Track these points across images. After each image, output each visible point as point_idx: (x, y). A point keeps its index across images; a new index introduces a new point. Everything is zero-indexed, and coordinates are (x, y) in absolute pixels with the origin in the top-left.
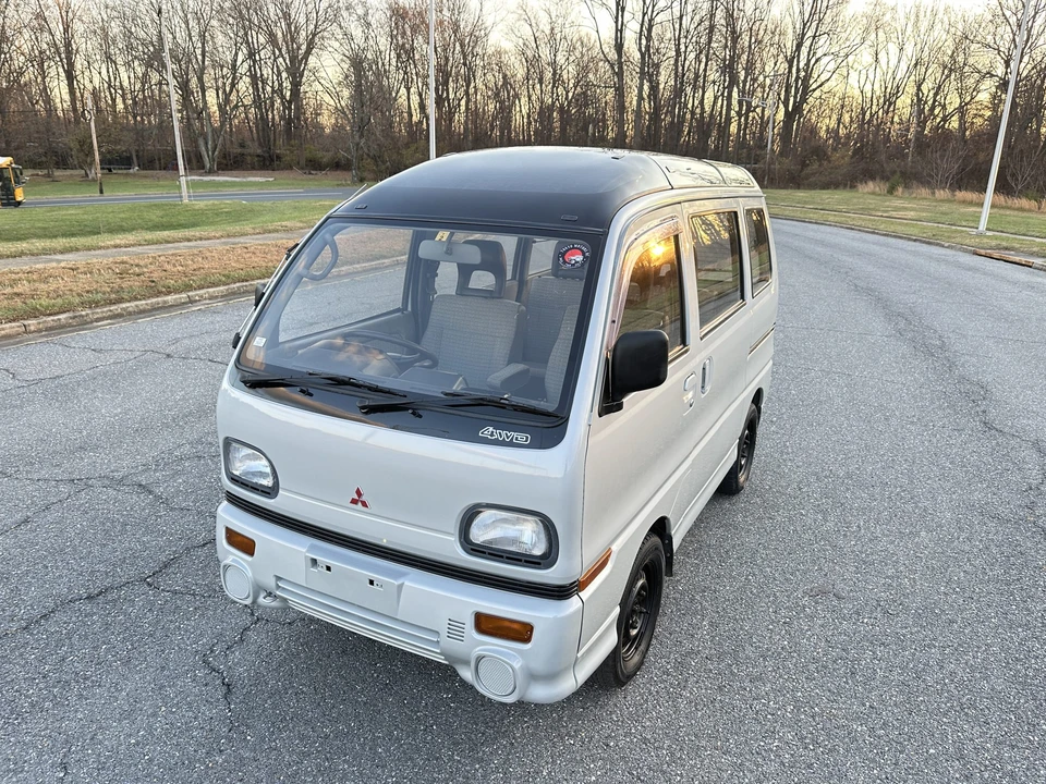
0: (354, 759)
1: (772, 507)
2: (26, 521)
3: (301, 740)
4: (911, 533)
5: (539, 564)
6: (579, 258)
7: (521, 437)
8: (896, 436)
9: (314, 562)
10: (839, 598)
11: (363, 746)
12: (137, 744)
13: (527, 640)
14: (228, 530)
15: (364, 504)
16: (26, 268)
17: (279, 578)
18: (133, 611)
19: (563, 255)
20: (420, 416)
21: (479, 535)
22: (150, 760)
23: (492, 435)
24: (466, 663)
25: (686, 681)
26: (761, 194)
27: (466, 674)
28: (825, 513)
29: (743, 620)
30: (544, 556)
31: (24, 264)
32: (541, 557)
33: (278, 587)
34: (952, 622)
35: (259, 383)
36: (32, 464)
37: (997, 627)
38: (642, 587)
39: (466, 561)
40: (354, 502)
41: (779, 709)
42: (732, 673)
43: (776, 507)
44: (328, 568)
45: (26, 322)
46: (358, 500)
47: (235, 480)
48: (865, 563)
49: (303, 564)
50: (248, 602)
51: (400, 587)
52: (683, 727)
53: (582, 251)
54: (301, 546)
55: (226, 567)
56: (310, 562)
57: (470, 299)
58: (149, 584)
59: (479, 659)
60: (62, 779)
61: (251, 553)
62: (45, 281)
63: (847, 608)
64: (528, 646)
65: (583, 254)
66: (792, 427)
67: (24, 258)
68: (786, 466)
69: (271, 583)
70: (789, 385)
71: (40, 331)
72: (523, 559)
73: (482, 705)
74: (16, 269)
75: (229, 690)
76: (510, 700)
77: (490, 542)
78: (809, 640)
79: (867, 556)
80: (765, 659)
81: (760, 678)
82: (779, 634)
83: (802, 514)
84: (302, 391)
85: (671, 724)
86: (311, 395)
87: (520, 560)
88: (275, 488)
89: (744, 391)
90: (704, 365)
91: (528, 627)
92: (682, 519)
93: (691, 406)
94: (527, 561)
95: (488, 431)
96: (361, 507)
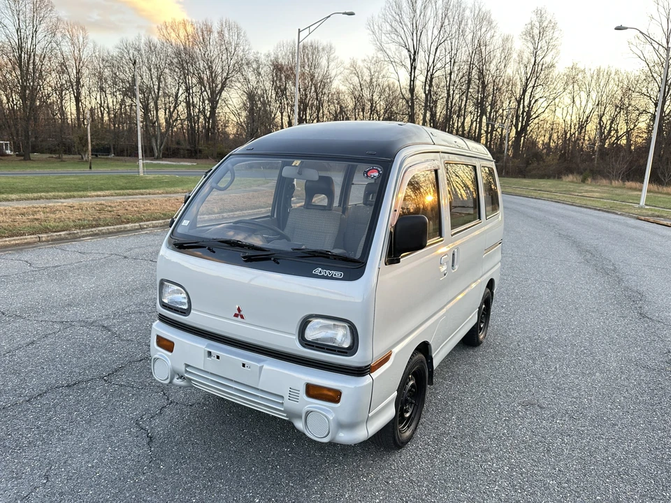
1: (500, 355)
2: (32, 343)
3: (194, 470)
4: (590, 373)
5: (347, 353)
6: (376, 174)
7: (338, 274)
8: (582, 319)
9: (210, 354)
10: (541, 408)
12: (93, 467)
13: (337, 401)
14: (159, 337)
15: (242, 317)
16: (43, 205)
17: (187, 366)
18: (94, 395)
19: (367, 172)
20: (278, 263)
21: (311, 335)
22: (100, 476)
23: (320, 273)
24: (299, 417)
25: (440, 449)
26: (492, 159)
27: (299, 425)
28: (534, 360)
30: (349, 348)
31: (42, 203)
32: (348, 349)
33: (186, 371)
34: (614, 425)
35: (182, 246)
36: (38, 312)
37: (644, 429)
38: (412, 386)
39: (302, 351)
40: (236, 315)
41: (499, 468)
42: (469, 446)
43: (503, 355)
44: (218, 357)
45: (40, 236)
46: (239, 314)
47: (164, 306)
48: (559, 389)
49: (203, 355)
50: (167, 382)
51: (261, 367)
52: (437, 475)
53: (377, 170)
54: (202, 345)
55: (156, 359)
56: (207, 354)
57: (312, 210)
58: (105, 380)
59: (308, 413)
60: (45, 483)
61: (171, 350)
62: (54, 212)
63: (546, 414)
64: (339, 404)
65: (379, 172)
66: (515, 311)
67: (42, 200)
68: (510, 332)
69: (182, 368)
71: (48, 241)
72: (337, 349)
74: (37, 205)
75: (151, 441)
76: (325, 440)
77: (317, 339)
78: (520, 430)
79: (561, 385)
80: (491, 440)
81: (487, 450)
82: (501, 426)
83: (519, 360)
84: (209, 249)
85: (429, 473)
86: (214, 252)
87: (335, 350)
88: (189, 310)
89: (481, 277)
90: (454, 251)
91: (339, 393)
92: (440, 348)
93: (445, 275)
94: (339, 351)
95: (318, 271)
96: (240, 319)
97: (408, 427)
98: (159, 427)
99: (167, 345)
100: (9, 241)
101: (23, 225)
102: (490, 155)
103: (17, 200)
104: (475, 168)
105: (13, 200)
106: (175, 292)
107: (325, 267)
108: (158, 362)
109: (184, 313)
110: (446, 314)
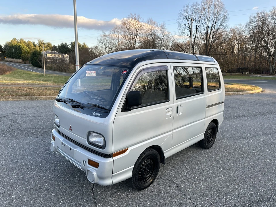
5: (102, 148)
6: (125, 73)
7: (100, 115)
13: (97, 167)
14: (53, 135)
17: (58, 147)
19: (123, 72)
20: (83, 109)
21: (92, 140)
26: (218, 64)
32: (102, 146)
33: (58, 149)
35: (58, 100)
39: (88, 145)
44: (64, 145)
49: (61, 143)
50: (53, 152)
53: (127, 71)
55: (51, 143)
61: (54, 140)
64: (97, 169)
65: (127, 72)
76: (93, 183)
84: (64, 102)
86: (67, 104)
87: (98, 146)
88: (60, 125)
89: (205, 118)
90: (178, 106)
91: (98, 164)
92: (170, 149)
93: (170, 117)
94: (99, 147)
95: (94, 113)
96: (71, 130)
102: (216, 63)
104: (201, 68)
106: (56, 118)
107: (97, 112)
108: (51, 145)
109: (59, 126)
110: (172, 134)
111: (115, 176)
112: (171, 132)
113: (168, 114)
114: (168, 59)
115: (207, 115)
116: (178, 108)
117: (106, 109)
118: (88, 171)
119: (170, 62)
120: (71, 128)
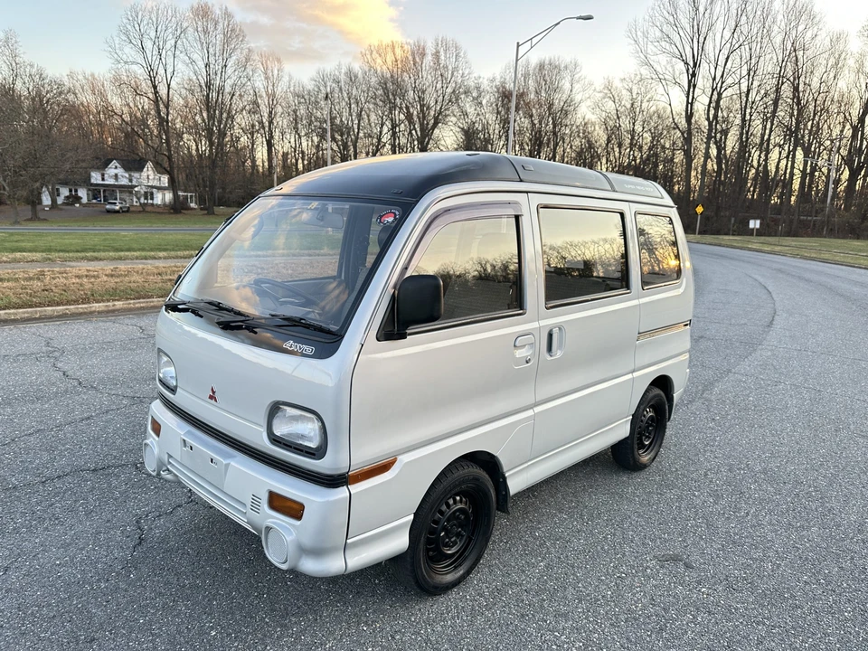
0: (193, 605)
1: (667, 486)
2: (88, 418)
4: (802, 526)
5: (314, 454)
6: (390, 219)
7: (309, 349)
8: (838, 445)
9: (185, 443)
10: (688, 566)
11: (204, 597)
12: (59, 565)
13: (299, 517)
14: (153, 419)
15: (216, 400)
17: (170, 456)
18: (115, 483)
20: (256, 333)
23: (291, 347)
25: (495, 604)
26: (673, 205)
28: (718, 497)
29: (578, 567)
30: (318, 449)
32: (315, 449)
33: (170, 463)
34: (797, 607)
35: (174, 308)
36: (117, 384)
37: (846, 620)
39: (268, 448)
41: (567, 643)
42: (542, 607)
43: (671, 486)
44: (191, 449)
46: (213, 396)
48: (734, 543)
49: (180, 444)
50: (154, 474)
51: (227, 465)
52: (467, 638)
53: (394, 213)
55: (146, 446)
56: (182, 443)
58: (137, 468)
61: (159, 435)
63: (691, 576)
65: (395, 215)
66: (731, 426)
68: (704, 456)
69: (166, 458)
70: (751, 392)
73: (311, 588)
75: (140, 543)
76: (284, 567)
77: (286, 435)
78: (634, 595)
79: (741, 538)
80: (580, 601)
81: (565, 616)
82: (607, 585)
83: (694, 495)
84: (193, 312)
85: (459, 633)
86: (201, 317)
87: (302, 451)
88: (176, 387)
89: (634, 371)
90: (551, 330)
91: (302, 507)
92: (526, 465)
93: (527, 362)
94: (307, 452)
95: (289, 344)
96: (213, 401)
97: (455, 567)
98: (158, 528)
99: (157, 429)
100: (134, 304)
101: (152, 286)
102: (668, 200)
103: (165, 258)
104: (622, 215)
105: (160, 258)
106: (167, 364)
107: (298, 340)
108: (148, 449)
109: (173, 390)
110: (534, 417)
111: (355, 544)
112: (530, 413)
113: (520, 353)
114: (521, 181)
115: (639, 363)
116: (550, 336)
117: (329, 332)
118: (268, 529)
119: (527, 192)
120: (214, 392)
